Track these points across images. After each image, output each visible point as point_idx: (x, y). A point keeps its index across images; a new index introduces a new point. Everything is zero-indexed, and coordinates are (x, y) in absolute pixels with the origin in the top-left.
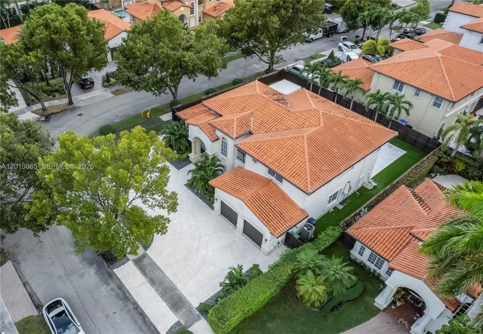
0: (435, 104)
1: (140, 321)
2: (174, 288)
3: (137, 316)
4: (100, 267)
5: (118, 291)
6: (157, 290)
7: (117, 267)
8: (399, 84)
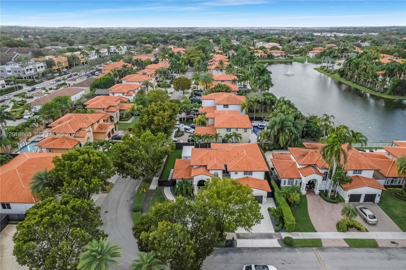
0: (245, 131)
1: (270, 250)
2: (262, 234)
3: (267, 250)
4: (232, 251)
5: (250, 250)
6: (259, 239)
7: (237, 245)
8: (228, 129)
